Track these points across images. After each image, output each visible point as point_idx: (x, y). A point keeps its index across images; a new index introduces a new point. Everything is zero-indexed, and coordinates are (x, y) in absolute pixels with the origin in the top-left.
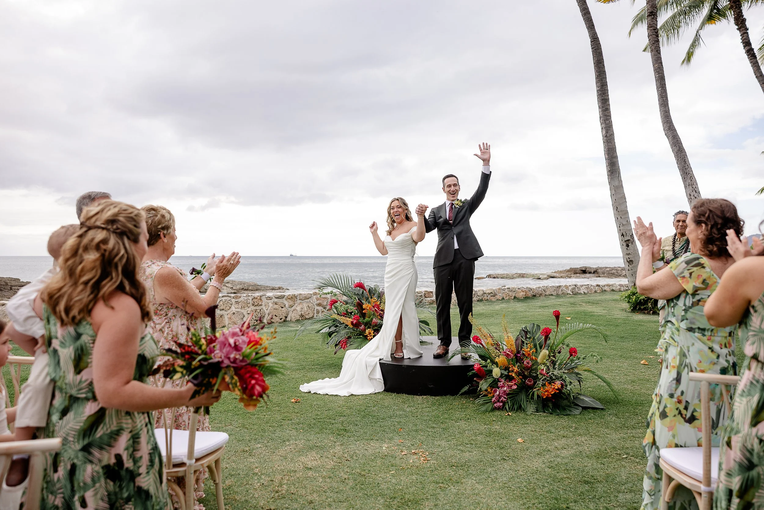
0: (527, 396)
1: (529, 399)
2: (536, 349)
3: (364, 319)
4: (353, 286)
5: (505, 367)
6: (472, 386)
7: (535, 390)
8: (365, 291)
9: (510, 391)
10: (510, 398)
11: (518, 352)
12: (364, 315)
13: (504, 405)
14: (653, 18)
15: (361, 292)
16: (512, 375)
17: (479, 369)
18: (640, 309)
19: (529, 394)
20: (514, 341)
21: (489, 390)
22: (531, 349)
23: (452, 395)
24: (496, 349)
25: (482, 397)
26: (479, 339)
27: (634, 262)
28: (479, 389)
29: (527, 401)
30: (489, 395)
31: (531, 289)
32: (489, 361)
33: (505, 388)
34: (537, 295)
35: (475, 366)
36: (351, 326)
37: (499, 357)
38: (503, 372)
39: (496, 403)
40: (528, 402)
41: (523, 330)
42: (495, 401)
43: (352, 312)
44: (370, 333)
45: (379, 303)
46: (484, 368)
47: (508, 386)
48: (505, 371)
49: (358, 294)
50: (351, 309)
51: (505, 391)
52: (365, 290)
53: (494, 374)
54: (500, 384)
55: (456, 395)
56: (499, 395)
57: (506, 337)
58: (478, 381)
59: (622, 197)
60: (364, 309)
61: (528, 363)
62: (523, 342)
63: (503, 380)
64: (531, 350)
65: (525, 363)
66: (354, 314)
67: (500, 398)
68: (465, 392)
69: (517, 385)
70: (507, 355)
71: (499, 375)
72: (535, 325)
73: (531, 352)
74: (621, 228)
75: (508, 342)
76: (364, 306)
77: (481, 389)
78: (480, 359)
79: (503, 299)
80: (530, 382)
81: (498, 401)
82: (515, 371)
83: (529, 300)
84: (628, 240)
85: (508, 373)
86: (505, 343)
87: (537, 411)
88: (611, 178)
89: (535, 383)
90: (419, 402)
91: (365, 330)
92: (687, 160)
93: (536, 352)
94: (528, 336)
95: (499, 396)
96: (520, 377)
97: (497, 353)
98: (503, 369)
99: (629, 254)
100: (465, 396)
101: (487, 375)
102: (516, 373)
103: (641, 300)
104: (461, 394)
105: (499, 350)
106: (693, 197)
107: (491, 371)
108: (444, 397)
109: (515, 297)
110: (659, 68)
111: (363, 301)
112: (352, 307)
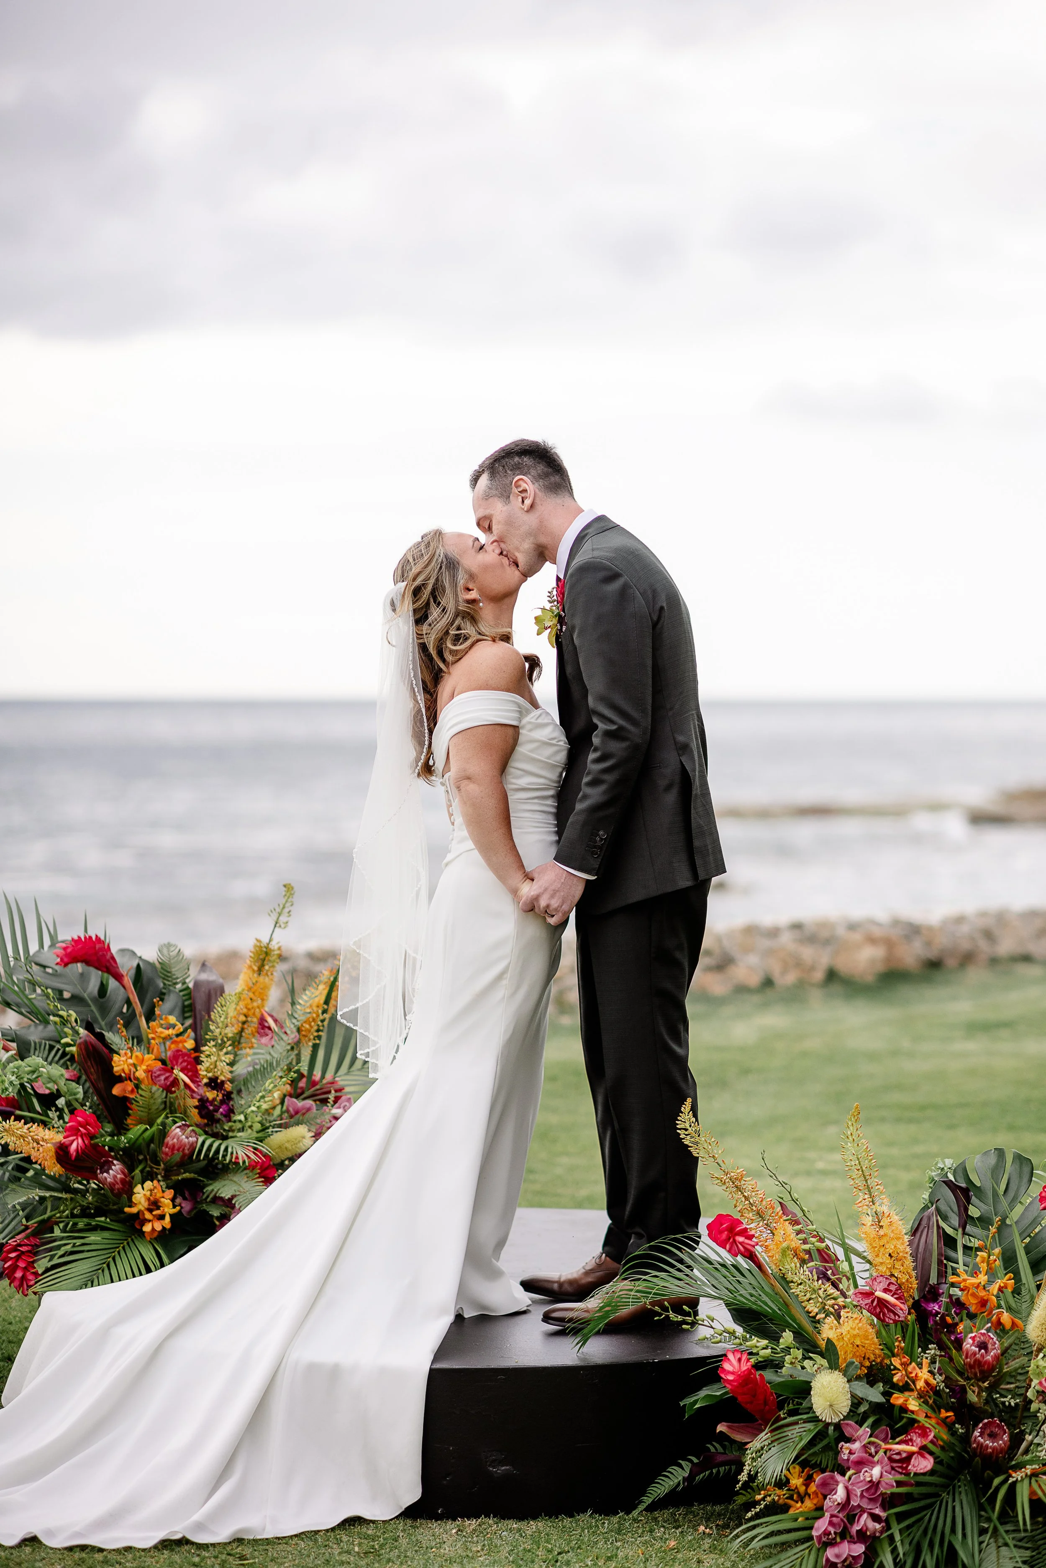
0: (982, 1507)
1: (989, 1520)
2: (1017, 1277)
3: (121, 1128)
4: (51, 958)
5: (870, 1368)
6: (708, 1462)
7: (1017, 1475)
8: (112, 983)
9: (899, 1484)
10: (900, 1517)
11: (931, 1293)
12: (117, 1111)
15: (93, 986)
16: (904, 1409)
17: (745, 1379)
19: (992, 1500)
20: (907, 1238)
21: (796, 1482)
22: (992, 1274)
23: (606, 1509)
24: (823, 1276)
25: (757, 1516)
26: (744, 1233)
28: (743, 1477)
29: (982, 1532)
30: (798, 1508)
31: (913, 930)
32: (787, 1337)
33: (876, 1471)
34: (951, 962)
35: (727, 1366)
36: (58, 1170)
37: (838, 1317)
38: (864, 1390)
39: (832, 1544)
40: (986, 1538)
41: (948, 1183)
42: (826, 1533)
43: (58, 1094)
44: (154, 1204)
45: (190, 1044)
46: (769, 1375)
47: (891, 1459)
48: (872, 1384)
49: (76, 1000)
50: (51, 1079)
51: (874, 1485)
52: (118, 977)
53: (818, 1403)
54: (851, 1450)
55: (628, 1513)
56: (845, 1505)
57: (868, 1220)
58: (739, 1437)
60: (119, 1079)
61: (983, 1346)
62: (950, 1242)
63: (864, 1431)
64: (990, 1282)
65: (968, 1345)
66: (69, 1104)
67: (852, 1518)
68: (673, 1492)
69: (931, 1453)
70: (880, 1308)
71: (844, 1406)
72: (1009, 1158)
73: (994, 1288)
75: (879, 1242)
76: (120, 1063)
77: (752, 1478)
78: (739, 1330)
79: (768, 983)
80: (993, 1436)
81: (844, 1535)
82: (920, 1384)
83: (905, 991)
85: (887, 1394)
86: (860, 1247)
89: (1017, 1440)
90: (446, 1550)
91: (127, 1188)
93: (1017, 1291)
94: (974, 1212)
95: (849, 1512)
96: (944, 1414)
97: (828, 1296)
98: (858, 1378)
100: (666, 1513)
101: (780, 1406)
102: (921, 1396)
104: (651, 1508)
105: (835, 1285)
107: (804, 1390)
108: (567, 1521)
109: (832, 976)
111: (109, 1036)
112: (57, 1071)
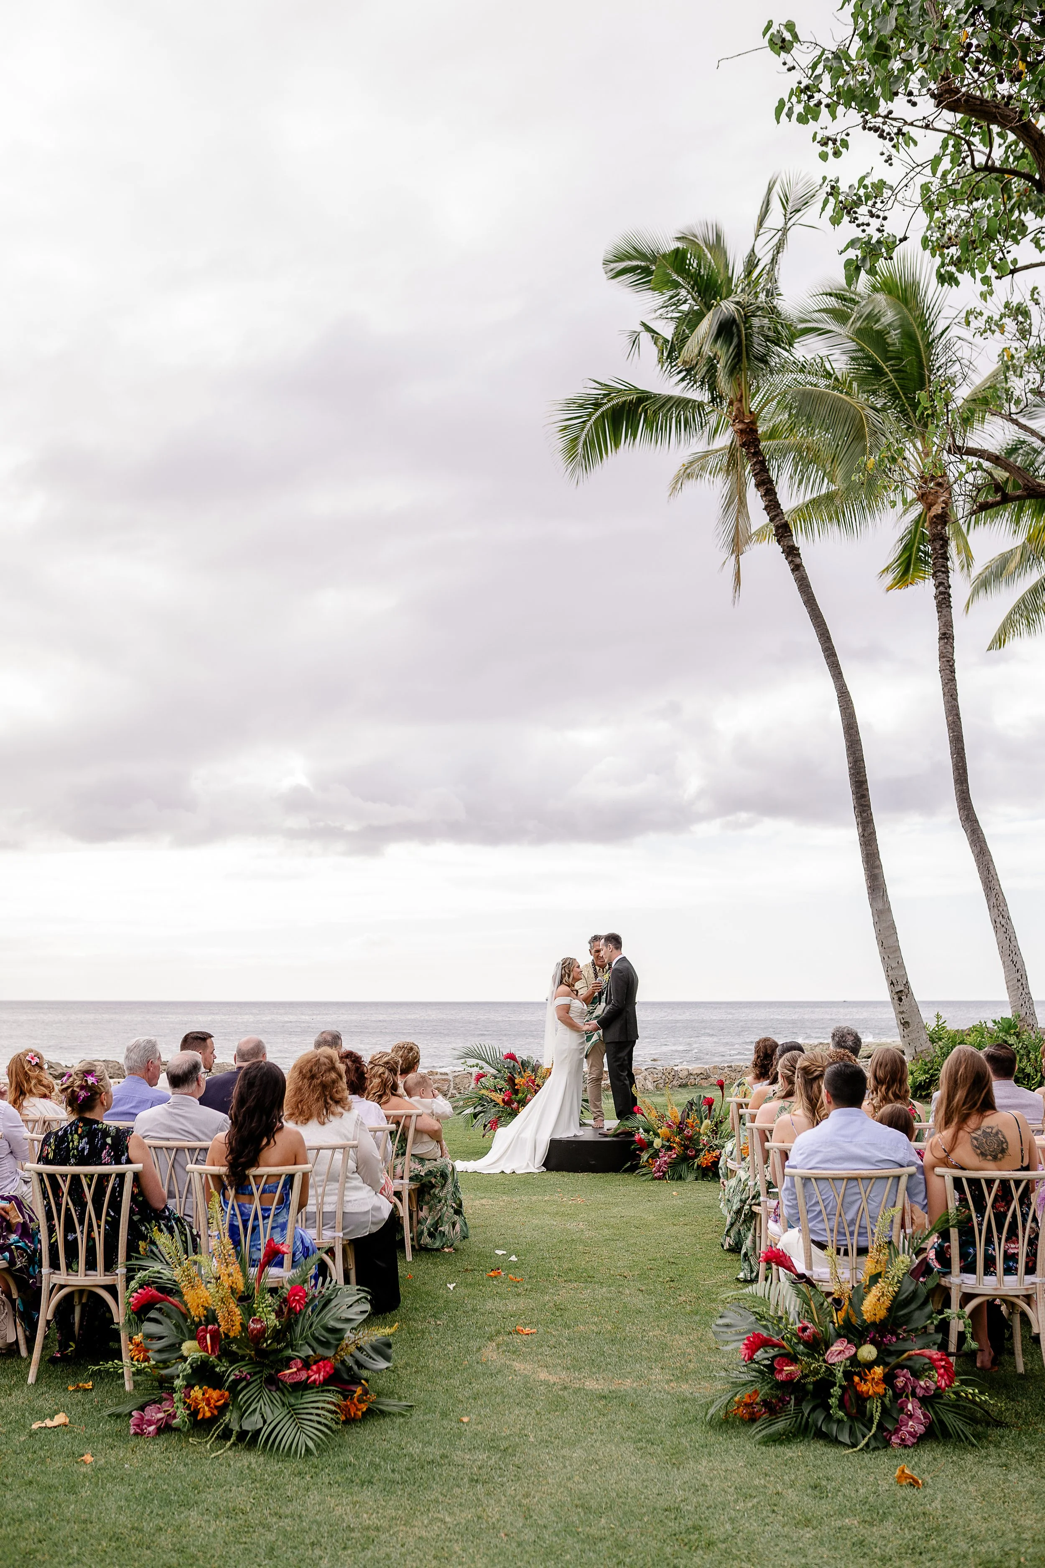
0: (688, 1165)
1: (689, 1168)
2: (700, 1120)
3: (517, 1095)
4: (502, 1058)
5: (667, 1138)
6: (634, 1159)
7: (696, 1160)
8: (517, 1064)
9: (671, 1161)
10: (671, 1167)
11: (682, 1123)
12: (516, 1092)
13: (664, 1175)
14: (946, 643)
15: (512, 1064)
16: (673, 1146)
18: (921, 1096)
20: (679, 1113)
21: (650, 1161)
22: (695, 1120)
24: (660, 1121)
27: (911, 1025)
30: (651, 1166)
32: (652, 1133)
33: (666, 1158)
35: (640, 1140)
36: (502, 1104)
37: (662, 1129)
38: (665, 1143)
39: (657, 1172)
40: (688, 1171)
41: (690, 1103)
42: (656, 1170)
43: (503, 1088)
46: (647, 1140)
47: (669, 1156)
48: (667, 1141)
49: (508, 1067)
50: (501, 1084)
51: (666, 1161)
52: (518, 1062)
53: (655, 1145)
54: (661, 1154)
57: (671, 1110)
58: (640, 1153)
59: (888, 927)
60: (517, 1084)
61: (691, 1133)
62: (688, 1114)
63: (665, 1151)
65: (688, 1133)
66: (506, 1090)
67: (661, 1168)
68: (628, 1167)
69: (678, 1155)
70: (670, 1126)
71: (661, 1146)
74: (890, 973)
75: (673, 1114)
76: (517, 1081)
77: (642, 1160)
80: (691, 1152)
82: (677, 1141)
84: (901, 991)
85: (670, 1143)
86: (670, 1115)
87: (696, 1179)
88: (873, 898)
89: (696, 1153)
92: (991, 868)
93: (699, 1123)
94: (694, 1108)
95: (660, 1166)
96: (682, 1147)
97: (660, 1124)
98: (665, 1140)
99: (902, 1013)
100: (627, 1171)
101: (649, 1146)
102: (677, 1143)
103: (920, 1083)
105: (663, 1122)
106: (999, 925)
107: (653, 1143)
110: (954, 722)
111: (515, 1075)
112: (502, 1082)
